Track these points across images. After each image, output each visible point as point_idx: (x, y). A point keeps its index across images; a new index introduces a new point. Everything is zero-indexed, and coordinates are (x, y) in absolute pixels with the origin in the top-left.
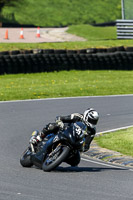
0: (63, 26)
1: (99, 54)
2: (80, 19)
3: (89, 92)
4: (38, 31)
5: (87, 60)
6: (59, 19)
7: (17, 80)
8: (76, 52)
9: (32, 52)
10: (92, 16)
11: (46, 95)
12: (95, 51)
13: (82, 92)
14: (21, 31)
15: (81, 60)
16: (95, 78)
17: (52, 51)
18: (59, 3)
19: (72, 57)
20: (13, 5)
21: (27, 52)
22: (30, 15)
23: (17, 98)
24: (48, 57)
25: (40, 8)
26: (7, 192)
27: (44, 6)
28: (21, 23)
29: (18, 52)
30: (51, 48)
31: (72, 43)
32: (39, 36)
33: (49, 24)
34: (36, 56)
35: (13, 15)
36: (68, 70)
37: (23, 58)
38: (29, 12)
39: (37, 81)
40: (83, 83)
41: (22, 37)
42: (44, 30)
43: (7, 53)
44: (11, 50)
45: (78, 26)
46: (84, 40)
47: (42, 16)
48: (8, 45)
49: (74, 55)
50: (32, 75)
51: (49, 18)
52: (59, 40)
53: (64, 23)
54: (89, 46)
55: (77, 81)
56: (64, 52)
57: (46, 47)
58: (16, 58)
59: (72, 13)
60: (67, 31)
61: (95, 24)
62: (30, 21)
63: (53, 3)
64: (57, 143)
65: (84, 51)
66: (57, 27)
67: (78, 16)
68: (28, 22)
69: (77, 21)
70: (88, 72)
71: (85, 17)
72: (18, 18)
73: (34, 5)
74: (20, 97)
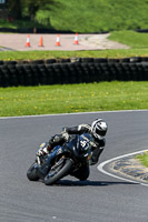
0: (103, 33)
1: (144, 63)
2: (123, 24)
3: (133, 105)
4: (76, 37)
5: (130, 70)
6: (100, 24)
7: (53, 91)
8: (118, 61)
9: (69, 60)
10: (136, 21)
11: (85, 109)
12: (140, 59)
13: (124, 105)
14: (57, 38)
15: (123, 70)
16: (140, 90)
17: (92, 60)
18: (99, 7)
19: (114, 66)
20: (49, 9)
21: (64, 61)
22: (67, 20)
23: (52, 111)
24: (87, 66)
25: (78, 12)
26: (41, 216)
27: (82, 10)
28: (57, 29)
29: (54, 61)
30: (90, 56)
31: (114, 51)
32: (77, 43)
33: (89, 30)
34: (73, 65)
35: (48, 19)
36: (110, 80)
37: (59, 67)
38: (66, 16)
39: (75, 92)
40: (126, 95)
41: (59, 44)
42: (82, 37)
43: (41, 62)
44: (46, 58)
45: (120, 32)
46: (127, 48)
47: (81, 21)
48: (43, 53)
49: (117, 64)
50: (69, 87)
51: (88, 23)
52: (99, 47)
53: (105, 29)
54: (132, 54)
55: (119, 93)
56: (105, 61)
57: (84, 56)
58: (51, 67)
59: (114, 18)
60: (108, 38)
61: (140, 30)
62: (67, 26)
63: (93, 7)
64: (60, 155)
65: (128, 60)
66: (97, 33)
67: (120, 21)
68: (65, 28)
69: (119, 27)
70: (132, 83)
71: (128, 22)
72: (54, 23)
73: (71, 9)
74: (56, 111)
